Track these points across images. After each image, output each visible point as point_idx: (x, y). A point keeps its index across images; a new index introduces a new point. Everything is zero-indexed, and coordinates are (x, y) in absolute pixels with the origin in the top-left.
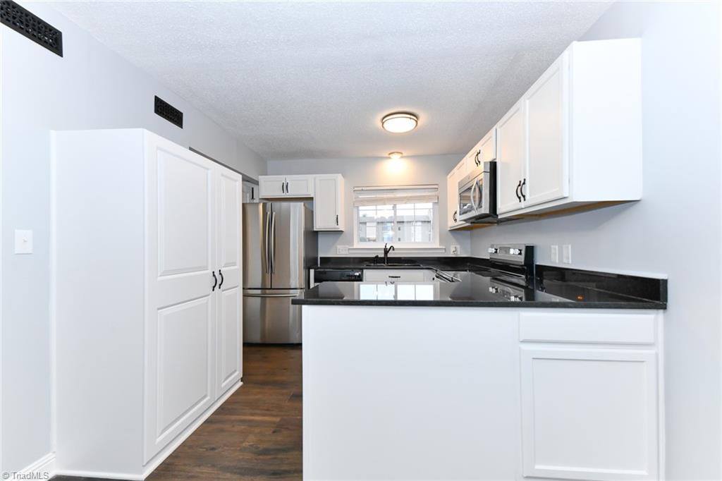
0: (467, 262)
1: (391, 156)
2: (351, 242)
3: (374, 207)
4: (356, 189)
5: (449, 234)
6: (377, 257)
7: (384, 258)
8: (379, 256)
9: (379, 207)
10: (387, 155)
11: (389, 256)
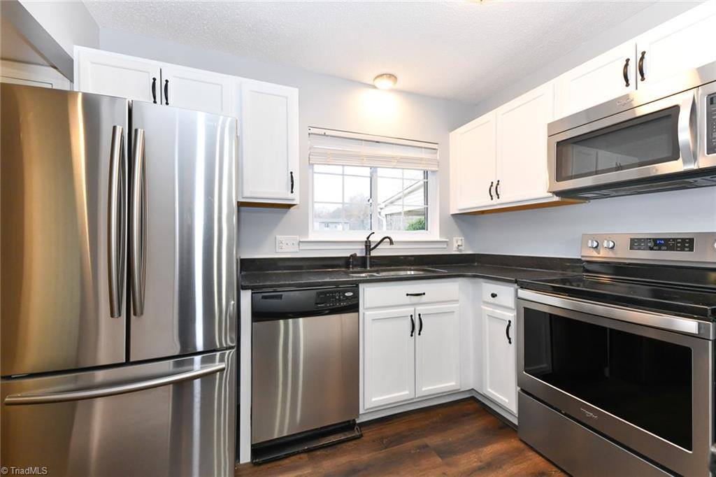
0: (473, 262)
1: (378, 83)
2: (304, 229)
3: (339, 169)
4: (313, 131)
5: (452, 221)
6: (353, 256)
7: (364, 259)
8: (358, 255)
9: (348, 170)
10: (369, 80)
11: (373, 253)
